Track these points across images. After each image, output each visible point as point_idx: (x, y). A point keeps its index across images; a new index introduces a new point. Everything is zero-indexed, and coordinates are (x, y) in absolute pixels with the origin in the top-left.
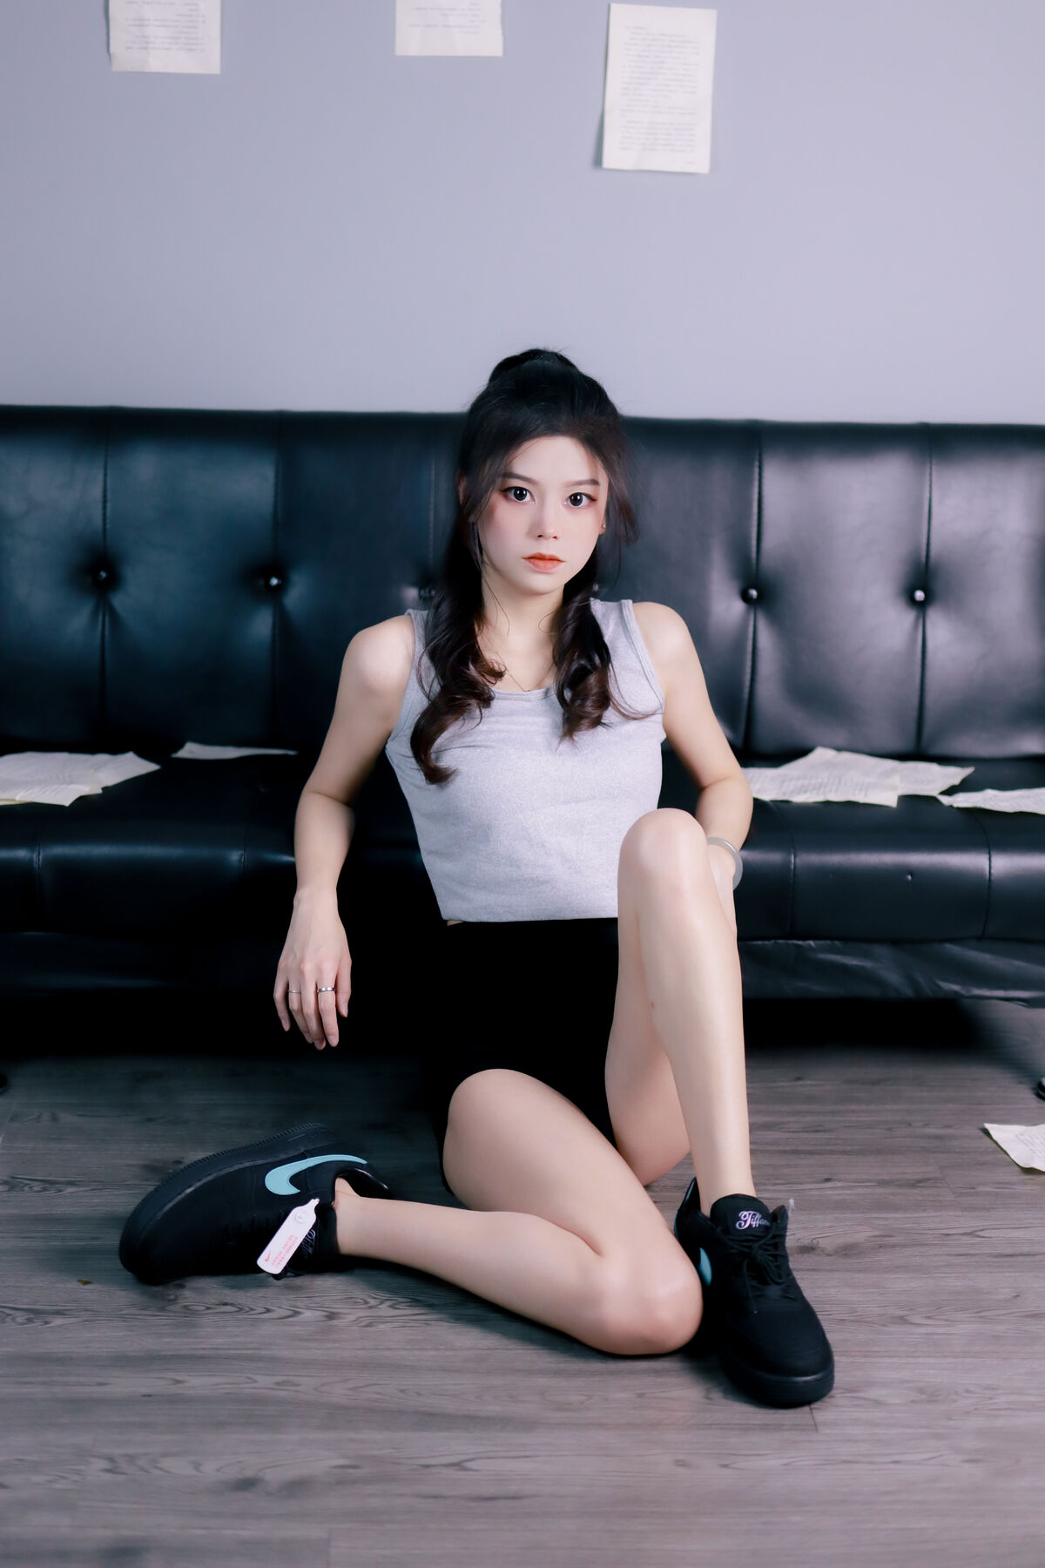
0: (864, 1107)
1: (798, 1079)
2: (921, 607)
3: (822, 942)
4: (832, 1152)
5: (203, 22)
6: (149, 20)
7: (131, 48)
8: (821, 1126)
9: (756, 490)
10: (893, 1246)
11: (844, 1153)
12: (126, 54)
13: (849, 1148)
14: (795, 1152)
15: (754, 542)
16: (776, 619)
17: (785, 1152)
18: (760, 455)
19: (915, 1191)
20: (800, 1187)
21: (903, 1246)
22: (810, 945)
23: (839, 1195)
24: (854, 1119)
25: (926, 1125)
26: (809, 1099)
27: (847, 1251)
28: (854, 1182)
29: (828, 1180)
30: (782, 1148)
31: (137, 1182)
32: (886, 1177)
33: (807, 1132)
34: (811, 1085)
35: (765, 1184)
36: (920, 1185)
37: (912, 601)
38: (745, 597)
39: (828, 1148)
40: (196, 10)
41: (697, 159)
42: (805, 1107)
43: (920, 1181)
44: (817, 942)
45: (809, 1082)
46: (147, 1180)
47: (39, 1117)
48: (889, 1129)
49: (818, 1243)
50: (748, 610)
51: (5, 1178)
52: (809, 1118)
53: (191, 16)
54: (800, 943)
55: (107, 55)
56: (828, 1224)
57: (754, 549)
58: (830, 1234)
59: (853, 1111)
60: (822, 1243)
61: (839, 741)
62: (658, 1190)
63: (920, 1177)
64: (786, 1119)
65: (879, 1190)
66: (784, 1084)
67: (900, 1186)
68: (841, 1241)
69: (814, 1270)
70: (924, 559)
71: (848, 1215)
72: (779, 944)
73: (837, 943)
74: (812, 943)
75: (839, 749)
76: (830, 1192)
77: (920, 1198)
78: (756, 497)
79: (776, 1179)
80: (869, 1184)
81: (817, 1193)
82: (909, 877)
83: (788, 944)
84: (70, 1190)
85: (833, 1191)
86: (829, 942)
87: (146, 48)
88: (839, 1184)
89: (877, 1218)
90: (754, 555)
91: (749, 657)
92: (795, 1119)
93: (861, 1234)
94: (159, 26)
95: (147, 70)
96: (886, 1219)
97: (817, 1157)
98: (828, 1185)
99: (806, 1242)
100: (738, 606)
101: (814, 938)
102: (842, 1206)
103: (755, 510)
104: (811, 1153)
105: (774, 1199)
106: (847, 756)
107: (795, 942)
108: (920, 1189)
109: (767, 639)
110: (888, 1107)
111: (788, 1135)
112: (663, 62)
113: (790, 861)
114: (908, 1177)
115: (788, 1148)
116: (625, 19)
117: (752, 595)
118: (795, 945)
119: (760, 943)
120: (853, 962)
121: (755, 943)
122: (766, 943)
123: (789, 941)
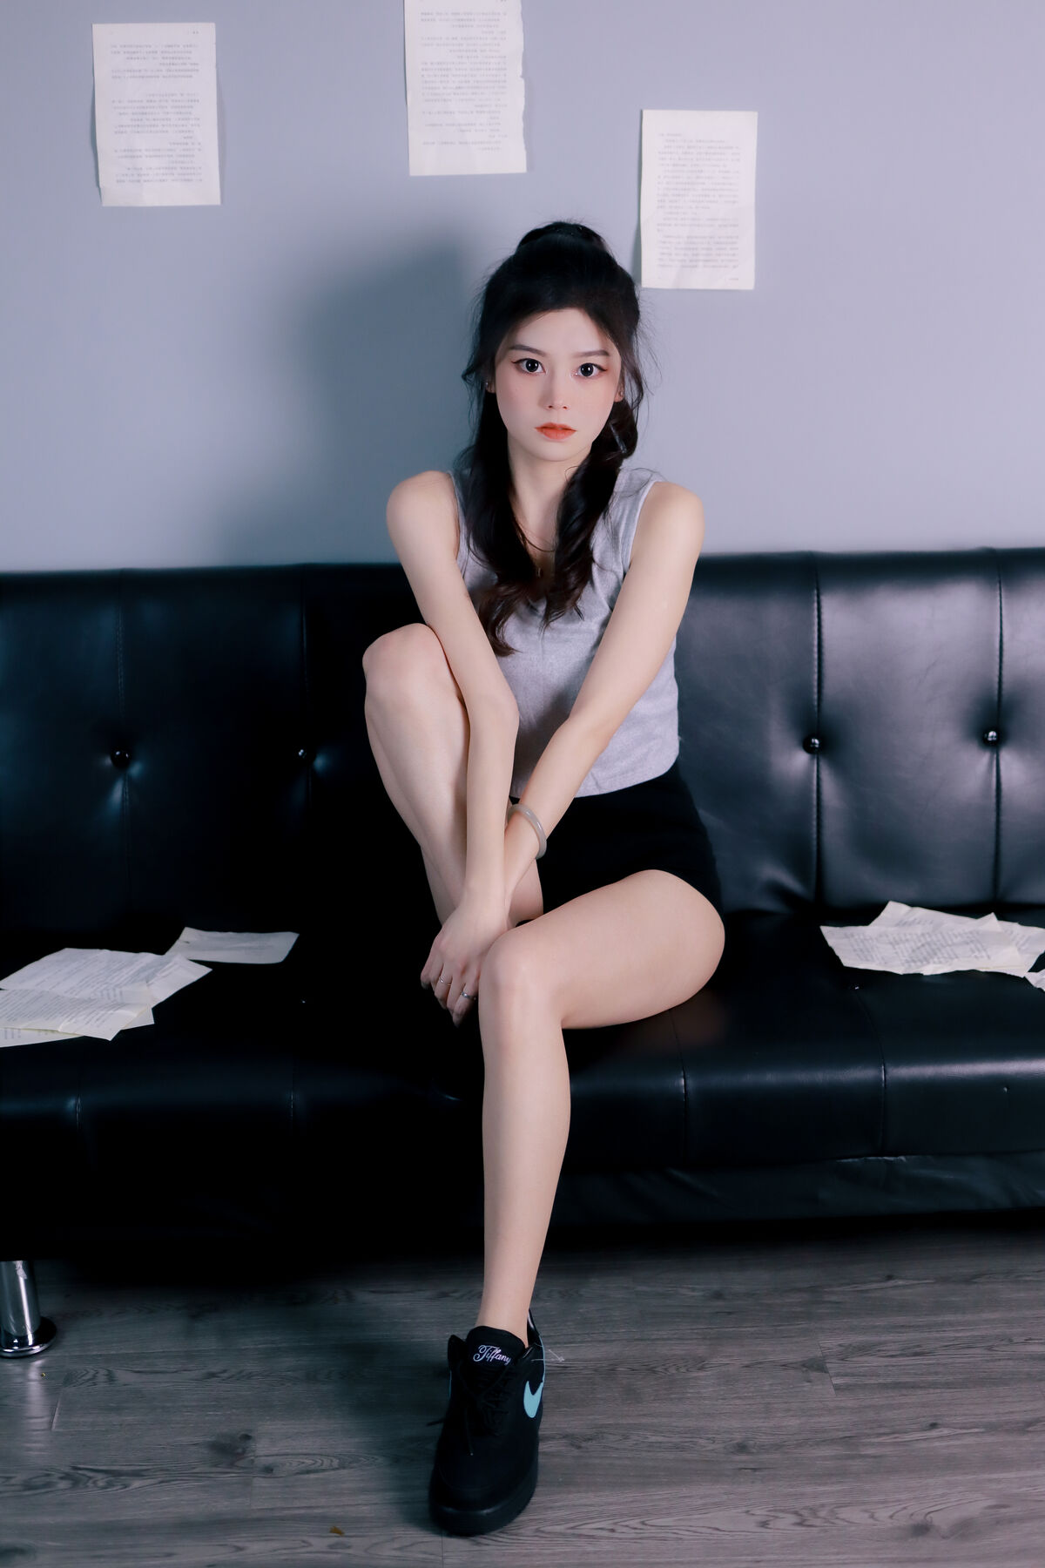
0: (959, 1317)
1: (890, 1278)
2: (995, 746)
3: (913, 1157)
4: (934, 1385)
5: (200, 150)
6: (140, 150)
7: (123, 181)
8: (919, 1346)
9: (816, 634)
10: (1011, 1521)
11: (948, 1385)
12: (117, 189)
13: (951, 1378)
14: (897, 1386)
15: (816, 687)
16: (842, 770)
17: (885, 1386)
18: (818, 592)
19: (1025, 1438)
20: (907, 1437)
21: (1022, 1520)
22: (901, 1160)
23: (948, 1446)
24: (952, 1334)
25: (1027, 1342)
26: (903, 1307)
27: (964, 1529)
28: (961, 1429)
29: (934, 1426)
30: (881, 1381)
31: (207, 1469)
32: (993, 1419)
33: (908, 1356)
34: (904, 1287)
35: (869, 1436)
36: (1030, 1429)
37: (986, 744)
38: (808, 747)
39: (930, 1378)
40: (191, 137)
41: (740, 275)
42: (901, 1320)
43: (1030, 1424)
44: (908, 1157)
45: (900, 1282)
46: (216, 1466)
47: (94, 1376)
48: (990, 1348)
49: (931, 1522)
50: (812, 759)
51: (67, 1470)
52: (905, 1337)
53: (187, 144)
54: (892, 1159)
55: (97, 189)
56: (940, 1492)
57: (815, 696)
58: (943, 1506)
59: (951, 1324)
60: (938, 1520)
61: (912, 894)
62: (754, 1451)
63: (1029, 1417)
64: (883, 1338)
65: (990, 1439)
66: (874, 1286)
67: (1007, 1431)
68: (956, 1515)
69: (929, 1560)
70: (996, 698)
71: (960, 1478)
72: (870, 1160)
73: (928, 1157)
74: (903, 1158)
75: (912, 904)
76: (937, 1444)
77: (1032, 1449)
78: (816, 641)
79: (880, 1426)
80: (976, 1430)
81: (923, 1445)
82: (1006, 1089)
83: (880, 1161)
84: (137, 1483)
85: (939, 1443)
86: (921, 1157)
87: (139, 181)
88: (946, 1432)
89: (990, 1481)
90: (817, 702)
91: (815, 810)
92: (889, 1337)
93: (976, 1506)
94: (150, 156)
95: (140, 205)
96: (999, 1481)
97: (920, 1392)
98: (934, 1433)
99: (919, 1519)
100: (801, 759)
101: (906, 1154)
102: (952, 1464)
103: (816, 655)
104: (914, 1386)
105: (880, 1456)
106: (920, 912)
107: (886, 1158)
108: (1030, 1435)
109: (831, 788)
110: (985, 1316)
111: (885, 1361)
112: (702, 171)
113: (880, 1076)
114: (1017, 1417)
115: (889, 1380)
116: (657, 124)
117: (815, 744)
118: (886, 1161)
119: (850, 1160)
120: (947, 1176)
121: (845, 1161)
122: (856, 1160)
123: (880, 1158)
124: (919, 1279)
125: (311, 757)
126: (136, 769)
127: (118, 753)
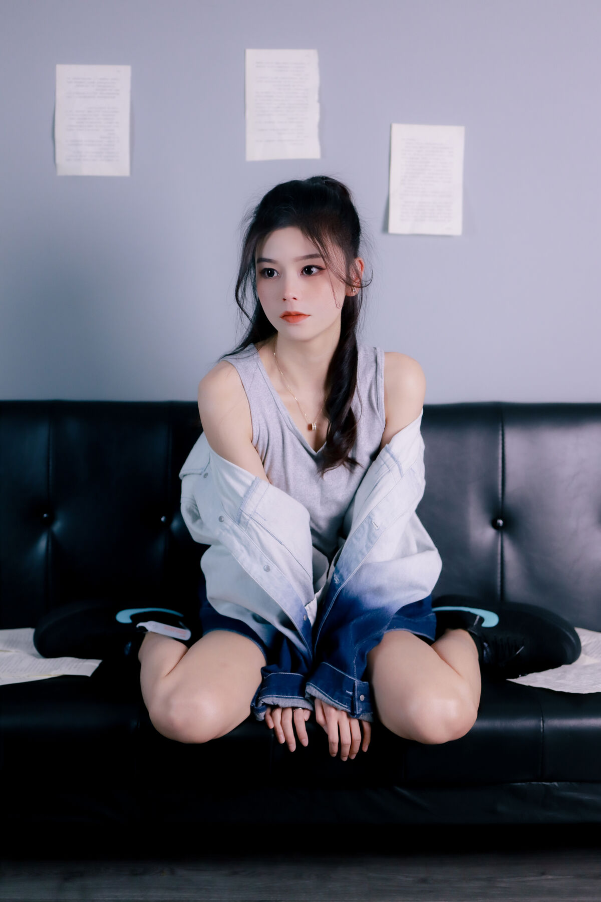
3: (563, 783)
5: (118, 142)
6: (81, 141)
7: (70, 160)
9: (500, 451)
12: (67, 163)
15: (500, 487)
16: (517, 540)
18: (503, 427)
22: (555, 785)
38: (495, 525)
40: (113, 134)
41: (454, 226)
44: (559, 783)
50: (497, 534)
53: (110, 138)
54: (547, 783)
55: (54, 165)
57: (500, 492)
72: (532, 785)
73: (573, 783)
74: (556, 784)
78: (500, 456)
83: (539, 785)
86: (568, 783)
87: (80, 160)
90: (500, 496)
91: (499, 566)
94: (89, 145)
95: (80, 174)
100: (490, 532)
101: (557, 781)
103: (500, 465)
107: (544, 783)
109: (510, 554)
112: (428, 162)
113: (540, 726)
116: (402, 134)
117: (499, 524)
118: (543, 784)
119: (519, 784)
120: (586, 797)
121: (516, 784)
122: (524, 784)
123: (540, 783)
124: (563, 876)
125: (169, 521)
126: (57, 527)
127: (45, 515)
